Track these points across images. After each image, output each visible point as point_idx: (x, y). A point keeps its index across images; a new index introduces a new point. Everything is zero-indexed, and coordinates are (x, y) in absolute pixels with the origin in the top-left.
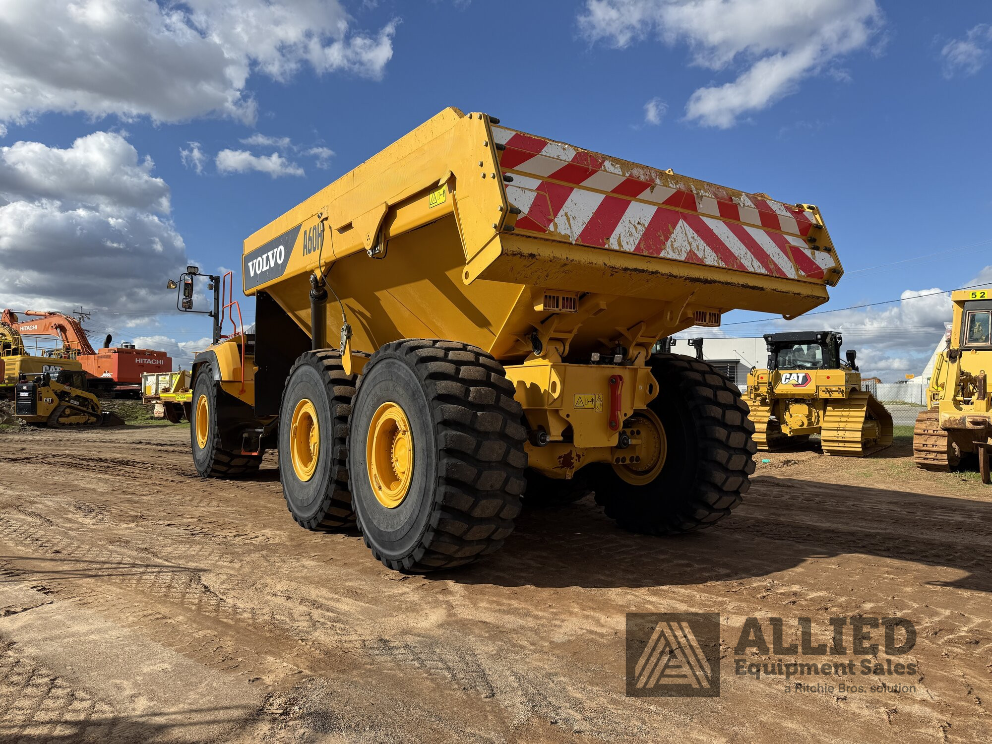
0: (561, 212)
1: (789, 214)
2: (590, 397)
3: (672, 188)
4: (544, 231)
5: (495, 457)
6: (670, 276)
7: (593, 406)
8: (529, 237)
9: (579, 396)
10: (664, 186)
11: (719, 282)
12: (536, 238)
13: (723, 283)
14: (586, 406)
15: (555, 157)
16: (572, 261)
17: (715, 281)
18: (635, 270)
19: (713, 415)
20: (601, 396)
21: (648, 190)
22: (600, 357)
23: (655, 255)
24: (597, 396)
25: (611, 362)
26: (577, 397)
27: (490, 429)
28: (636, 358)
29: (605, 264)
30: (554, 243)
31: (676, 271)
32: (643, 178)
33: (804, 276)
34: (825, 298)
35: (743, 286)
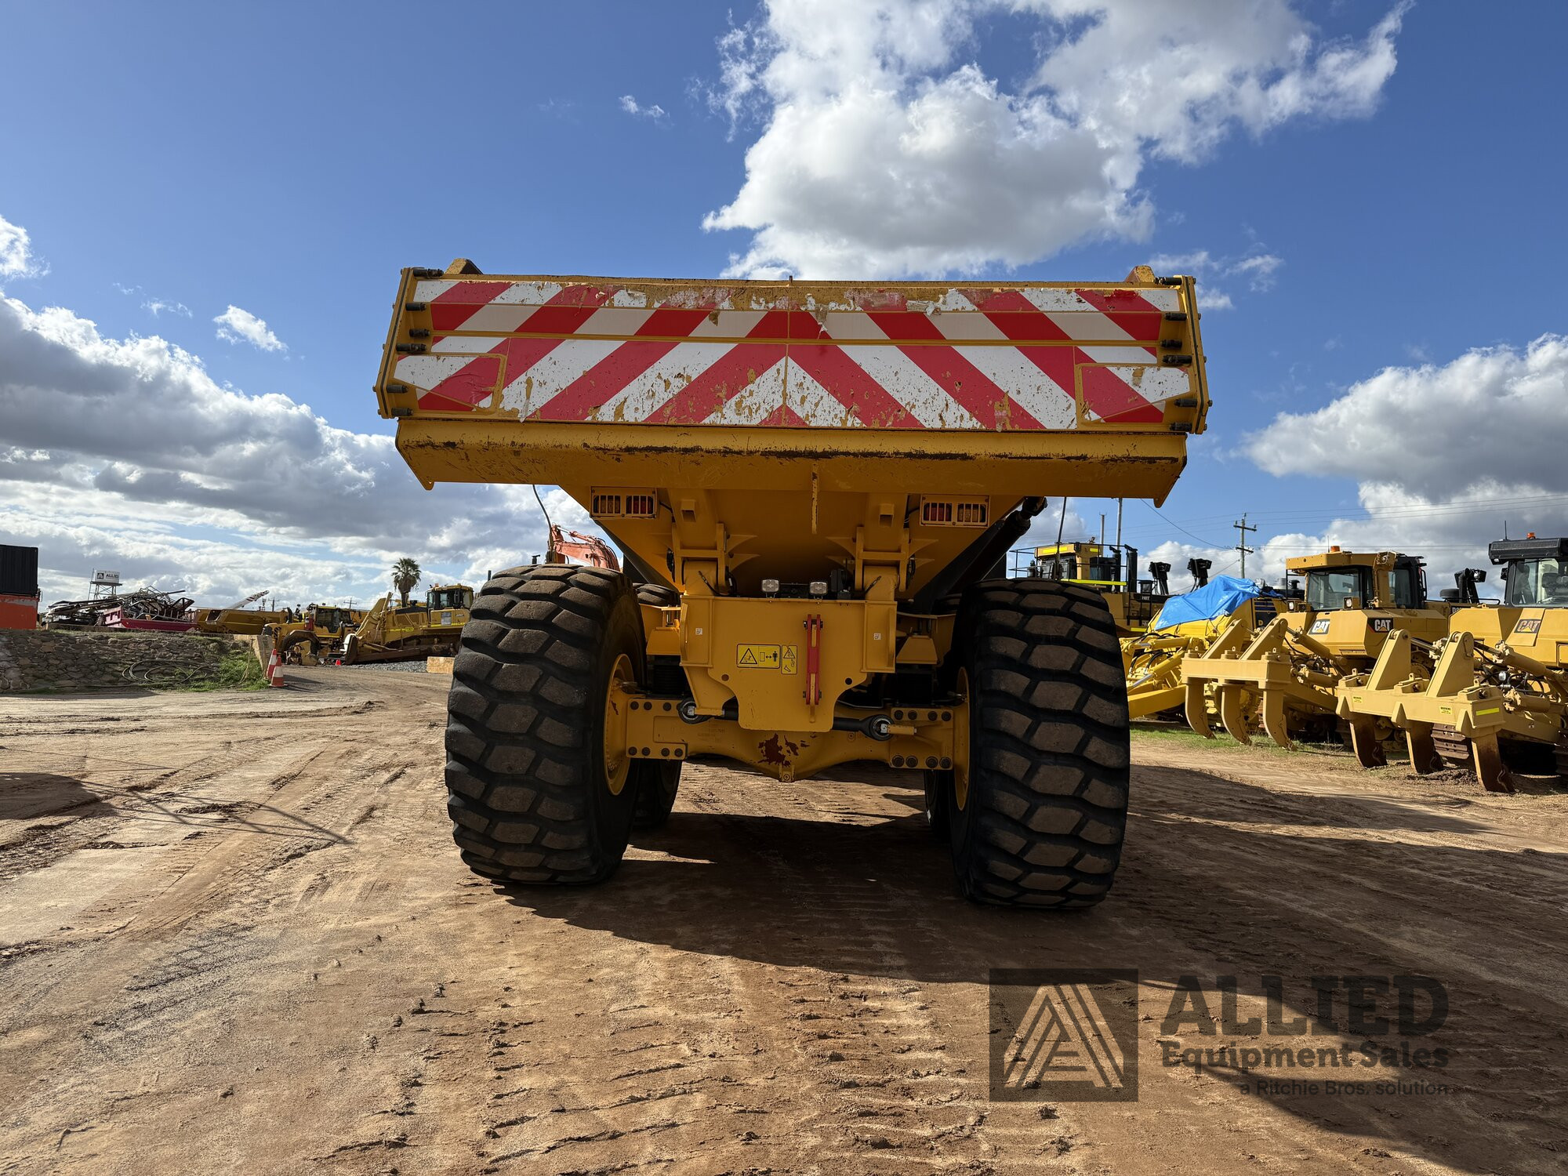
0: (523, 378)
1: (1088, 306)
2: (770, 650)
3: (759, 309)
4: (469, 409)
5: (514, 728)
6: (725, 452)
7: (776, 664)
8: (450, 420)
9: (747, 647)
10: (736, 309)
11: (847, 454)
12: (460, 420)
13: (855, 455)
14: (760, 664)
15: (517, 302)
16: (522, 445)
17: (836, 453)
18: (649, 449)
19: (1003, 688)
20: (794, 649)
21: (707, 321)
22: (781, 587)
23: (692, 422)
24: (785, 649)
25: (804, 592)
26: (742, 650)
27: (513, 686)
28: (872, 586)
29: (585, 445)
30: (494, 424)
31: (739, 444)
32: (690, 305)
33: (1097, 422)
34: (1174, 460)
35: (909, 455)
